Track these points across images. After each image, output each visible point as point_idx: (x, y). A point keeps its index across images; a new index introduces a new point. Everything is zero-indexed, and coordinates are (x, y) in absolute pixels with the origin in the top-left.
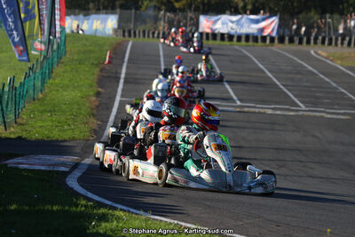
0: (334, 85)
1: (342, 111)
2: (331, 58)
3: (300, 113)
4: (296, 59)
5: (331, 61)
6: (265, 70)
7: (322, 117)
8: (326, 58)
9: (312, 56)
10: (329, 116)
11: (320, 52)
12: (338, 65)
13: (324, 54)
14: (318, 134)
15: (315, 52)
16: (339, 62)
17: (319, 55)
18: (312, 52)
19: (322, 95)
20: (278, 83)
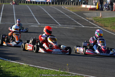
0: (70, 18)
1: (73, 26)
2: (69, 9)
3: (59, 27)
4: (57, 9)
5: (69, 10)
6: (48, 13)
7: (66, 28)
8: (67, 9)
9: (63, 8)
10: (68, 28)
11: (65, 7)
12: (71, 11)
13: (67, 8)
14: (65, 34)
15: (64, 7)
16: (71, 10)
17: (65, 8)
18: (63, 7)
19: (66, 21)
20: (52, 17)
